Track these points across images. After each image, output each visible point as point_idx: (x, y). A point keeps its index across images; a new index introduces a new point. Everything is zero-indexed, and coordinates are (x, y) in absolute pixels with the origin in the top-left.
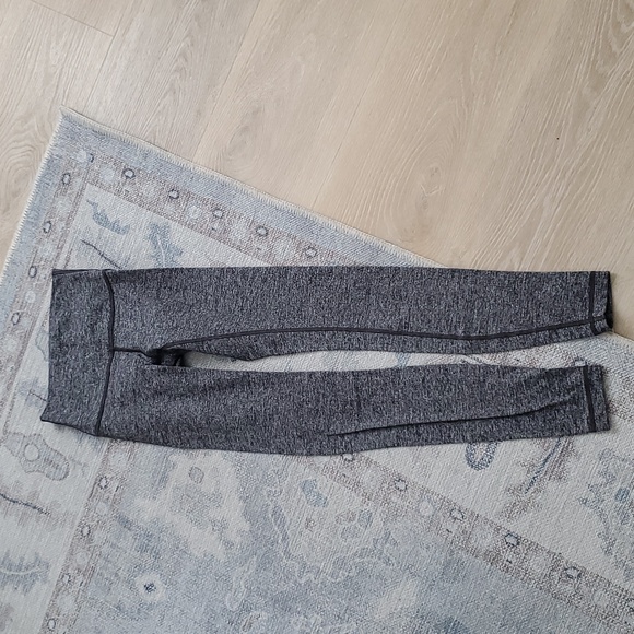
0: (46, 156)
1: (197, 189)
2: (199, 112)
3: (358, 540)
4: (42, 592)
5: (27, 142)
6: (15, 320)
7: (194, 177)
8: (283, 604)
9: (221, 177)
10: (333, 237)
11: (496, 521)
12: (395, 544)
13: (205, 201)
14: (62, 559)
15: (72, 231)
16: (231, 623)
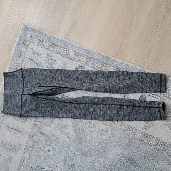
0: (19, 36)
1: (59, 43)
2: (60, 23)
3: (105, 136)
4: (20, 153)
5: (14, 32)
7: (58, 40)
8: (85, 154)
9: (66, 40)
10: (96, 55)
11: (142, 130)
12: (115, 137)
13: (61, 47)
14: (25, 144)
15: (26, 56)
16: (71, 159)
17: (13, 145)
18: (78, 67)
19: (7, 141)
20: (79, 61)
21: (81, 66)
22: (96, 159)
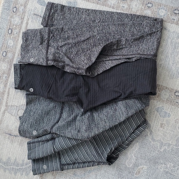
15: (27, 10)
16: (130, 173)
17: (21, 162)
19: (9, 158)
22: (174, 167)
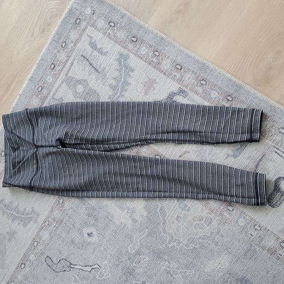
0: (69, 7)
1: (148, 38)
3: (203, 231)
4: (33, 227)
6: (40, 90)
7: (147, 32)
8: (158, 255)
9: (162, 35)
10: (217, 77)
11: (278, 234)
12: (222, 236)
13: (150, 46)
14: (46, 213)
15: (77, 49)
16: (129, 259)
17: (22, 210)
18: (175, 92)
19: (12, 202)
20: (180, 81)
21: (181, 92)
22: (177, 268)
